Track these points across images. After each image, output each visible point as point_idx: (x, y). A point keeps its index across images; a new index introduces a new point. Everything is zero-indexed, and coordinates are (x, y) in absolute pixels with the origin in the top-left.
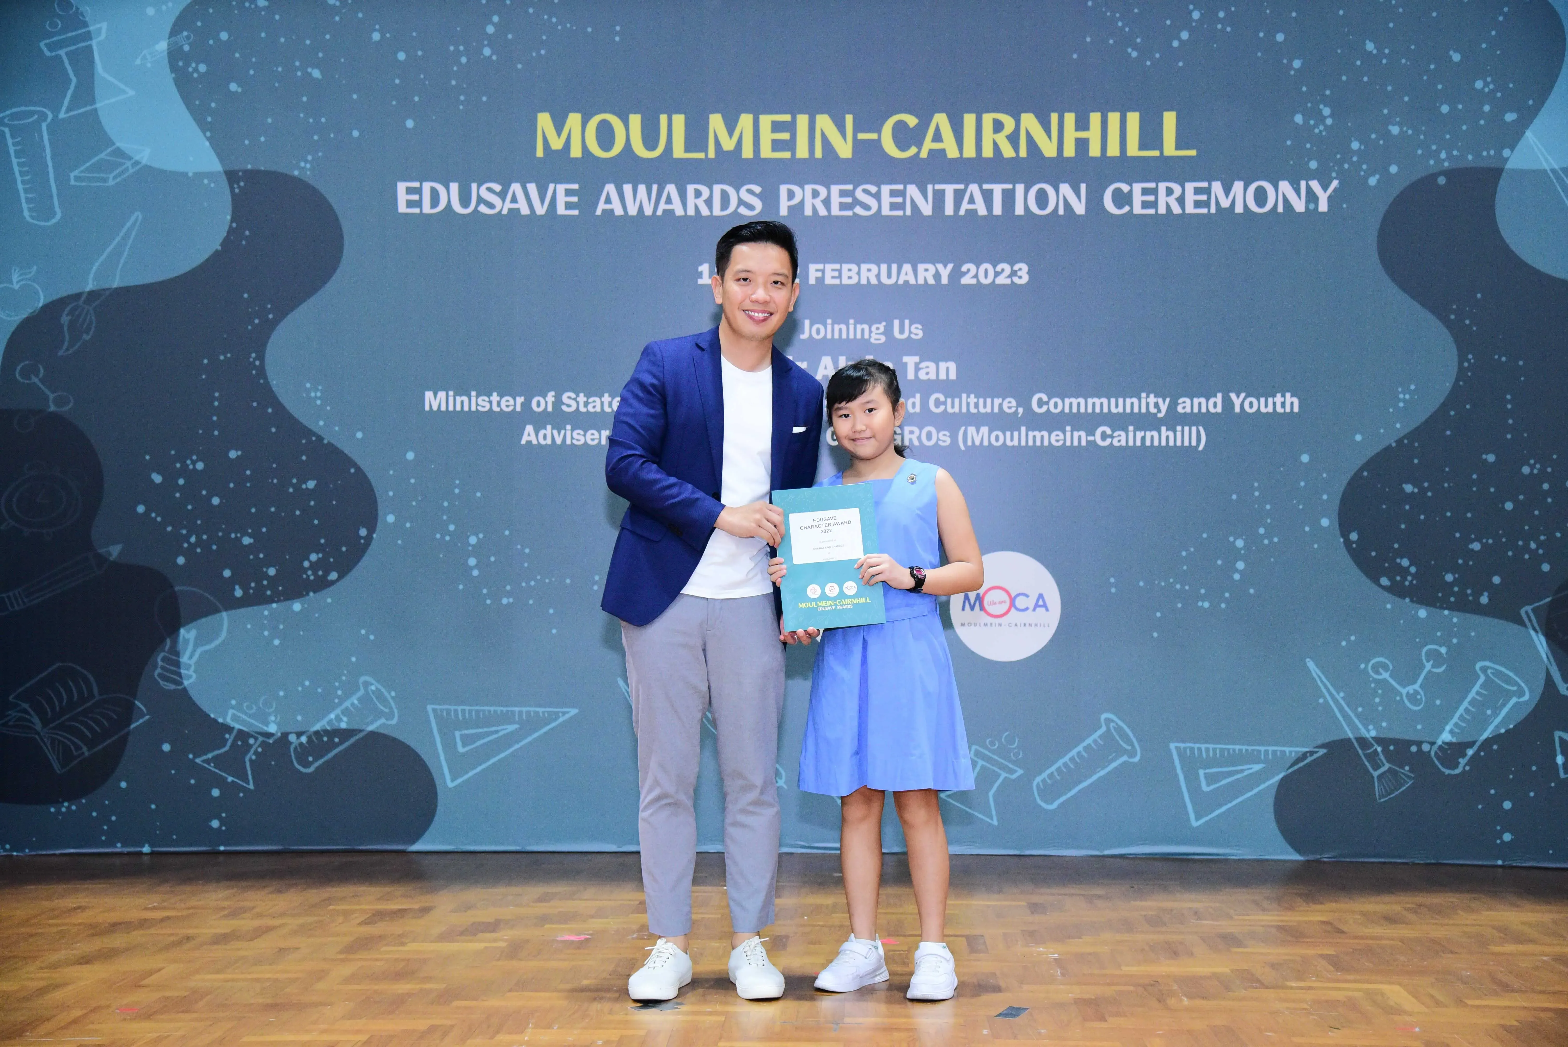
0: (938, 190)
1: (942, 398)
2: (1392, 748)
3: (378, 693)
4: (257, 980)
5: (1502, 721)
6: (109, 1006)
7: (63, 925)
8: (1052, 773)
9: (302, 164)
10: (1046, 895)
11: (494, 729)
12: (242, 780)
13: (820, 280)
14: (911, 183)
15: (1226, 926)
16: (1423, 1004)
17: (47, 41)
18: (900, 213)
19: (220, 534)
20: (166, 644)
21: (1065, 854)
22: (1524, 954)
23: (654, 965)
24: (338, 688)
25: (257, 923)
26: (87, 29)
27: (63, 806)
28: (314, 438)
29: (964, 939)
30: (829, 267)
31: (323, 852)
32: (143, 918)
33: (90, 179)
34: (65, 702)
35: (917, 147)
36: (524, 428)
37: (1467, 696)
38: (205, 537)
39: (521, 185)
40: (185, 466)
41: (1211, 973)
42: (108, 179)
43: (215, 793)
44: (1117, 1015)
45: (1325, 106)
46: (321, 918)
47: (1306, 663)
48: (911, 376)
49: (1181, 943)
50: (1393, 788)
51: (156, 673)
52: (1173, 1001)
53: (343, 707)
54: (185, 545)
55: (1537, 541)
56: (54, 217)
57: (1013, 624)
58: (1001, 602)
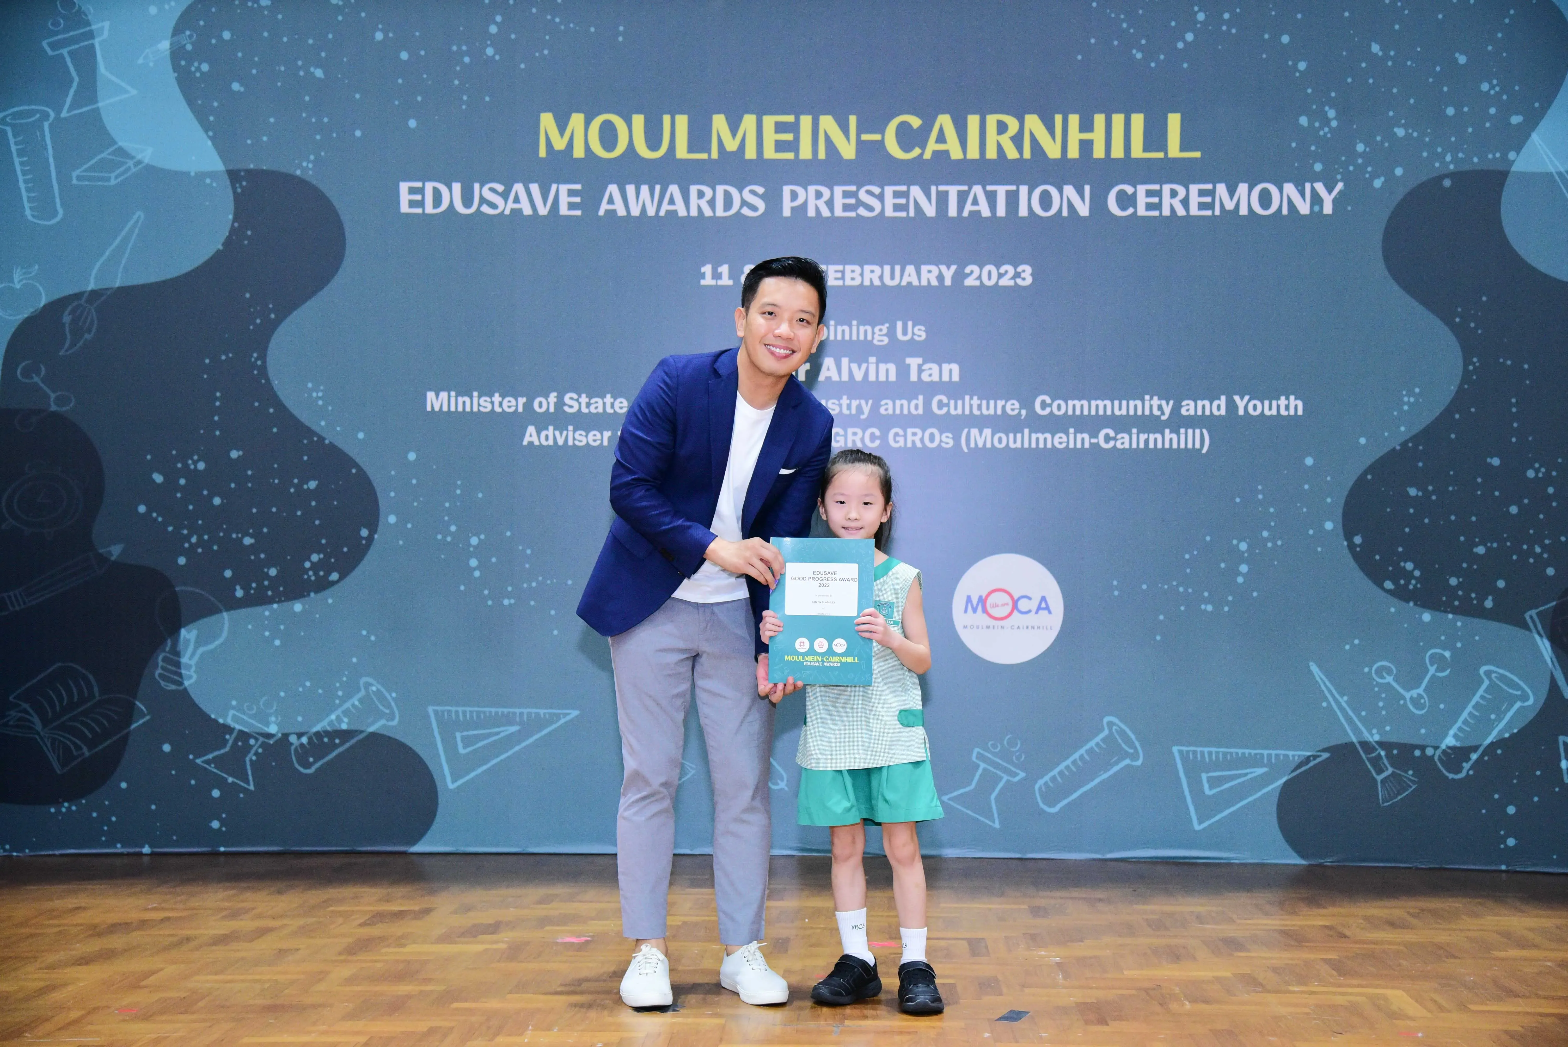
0: (942, 192)
1: (945, 400)
2: (1395, 752)
3: (378, 693)
4: (257, 981)
5: (1506, 726)
6: (108, 1007)
7: (64, 925)
8: (1055, 776)
9: (305, 164)
10: (1048, 898)
11: (495, 730)
12: (242, 781)
14: (914, 184)
15: (1228, 930)
16: (1426, 1009)
17: (49, 40)
18: (904, 214)
19: (221, 534)
20: (166, 645)
21: (1069, 858)
22: (1528, 959)
23: (646, 971)
24: (340, 688)
25: (257, 924)
26: (90, 28)
27: (63, 806)
28: (315, 438)
29: (965, 942)
30: (832, 268)
31: (323, 853)
32: (144, 918)
33: (91, 179)
34: (65, 702)
35: (920, 148)
36: (526, 429)
37: (1471, 700)
38: (206, 537)
39: (524, 185)
40: (186, 466)
41: (1214, 977)
42: (110, 178)
43: (216, 793)
44: (1119, 1018)
45: (1331, 108)
46: (321, 919)
47: (1309, 667)
48: (914, 377)
49: (1184, 947)
50: (1396, 792)
51: (157, 673)
52: (1175, 1005)
53: (344, 707)
54: (186, 545)
55: (1542, 545)
56: (56, 216)
57: (1016, 627)
58: (1004, 605)
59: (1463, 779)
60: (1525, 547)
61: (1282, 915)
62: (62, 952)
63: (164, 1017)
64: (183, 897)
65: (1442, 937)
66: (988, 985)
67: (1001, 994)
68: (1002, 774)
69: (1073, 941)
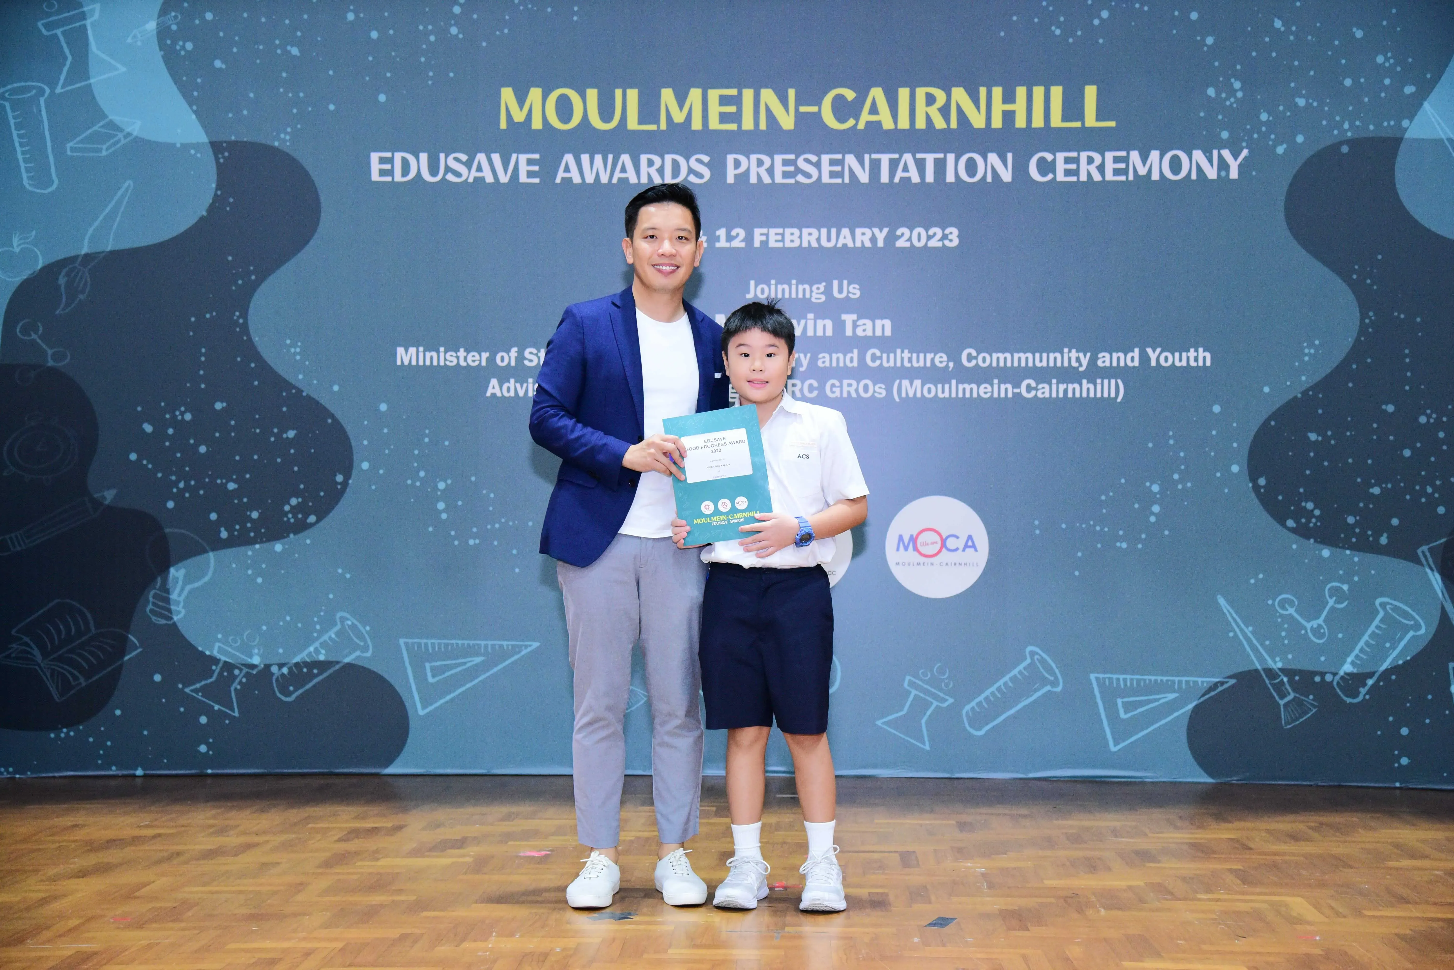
0: (875, 159)
1: (878, 353)
2: (1297, 678)
3: (353, 627)
4: (240, 892)
5: (1400, 653)
6: (102, 916)
7: (63, 841)
8: (981, 701)
9: (282, 136)
10: (974, 815)
11: (461, 661)
12: (227, 708)
13: (765, 244)
14: (849, 153)
15: (1142, 844)
16: (1323, 914)
17: (44, 21)
18: (839, 181)
19: (207, 480)
20: (157, 582)
21: (994, 777)
22: (1419, 869)
23: (590, 876)
24: (318, 622)
25: (242, 839)
26: (80, 10)
27: (62, 732)
28: (294, 391)
29: (897, 855)
30: (773, 231)
31: (301, 775)
32: (137, 835)
33: (84, 150)
34: (63, 637)
35: (855, 119)
36: (489, 382)
37: (1367, 630)
38: (193, 483)
39: (486, 155)
40: (174, 417)
41: (1127, 886)
42: (102, 149)
43: (203, 720)
44: (1039, 924)
45: (1236, 79)
46: (301, 835)
47: (1217, 600)
48: (849, 332)
49: (1100, 859)
50: (1298, 715)
51: (148, 609)
52: (1091, 912)
53: (322, 640)
54: (175, 490)
55: (1433, 486)
56: (51, 185)
57: (944, 564)
58: (933, 543)
59: (1359, 703)
60: (1418, 487)
61: (1191, 829)
62: (62, 866)
63: (155, 925)
64: (173, 815)
65: (1338, 848)
66: (918, 894)
67: (930, 902)
68: (931, 700)
69: (997, 854)
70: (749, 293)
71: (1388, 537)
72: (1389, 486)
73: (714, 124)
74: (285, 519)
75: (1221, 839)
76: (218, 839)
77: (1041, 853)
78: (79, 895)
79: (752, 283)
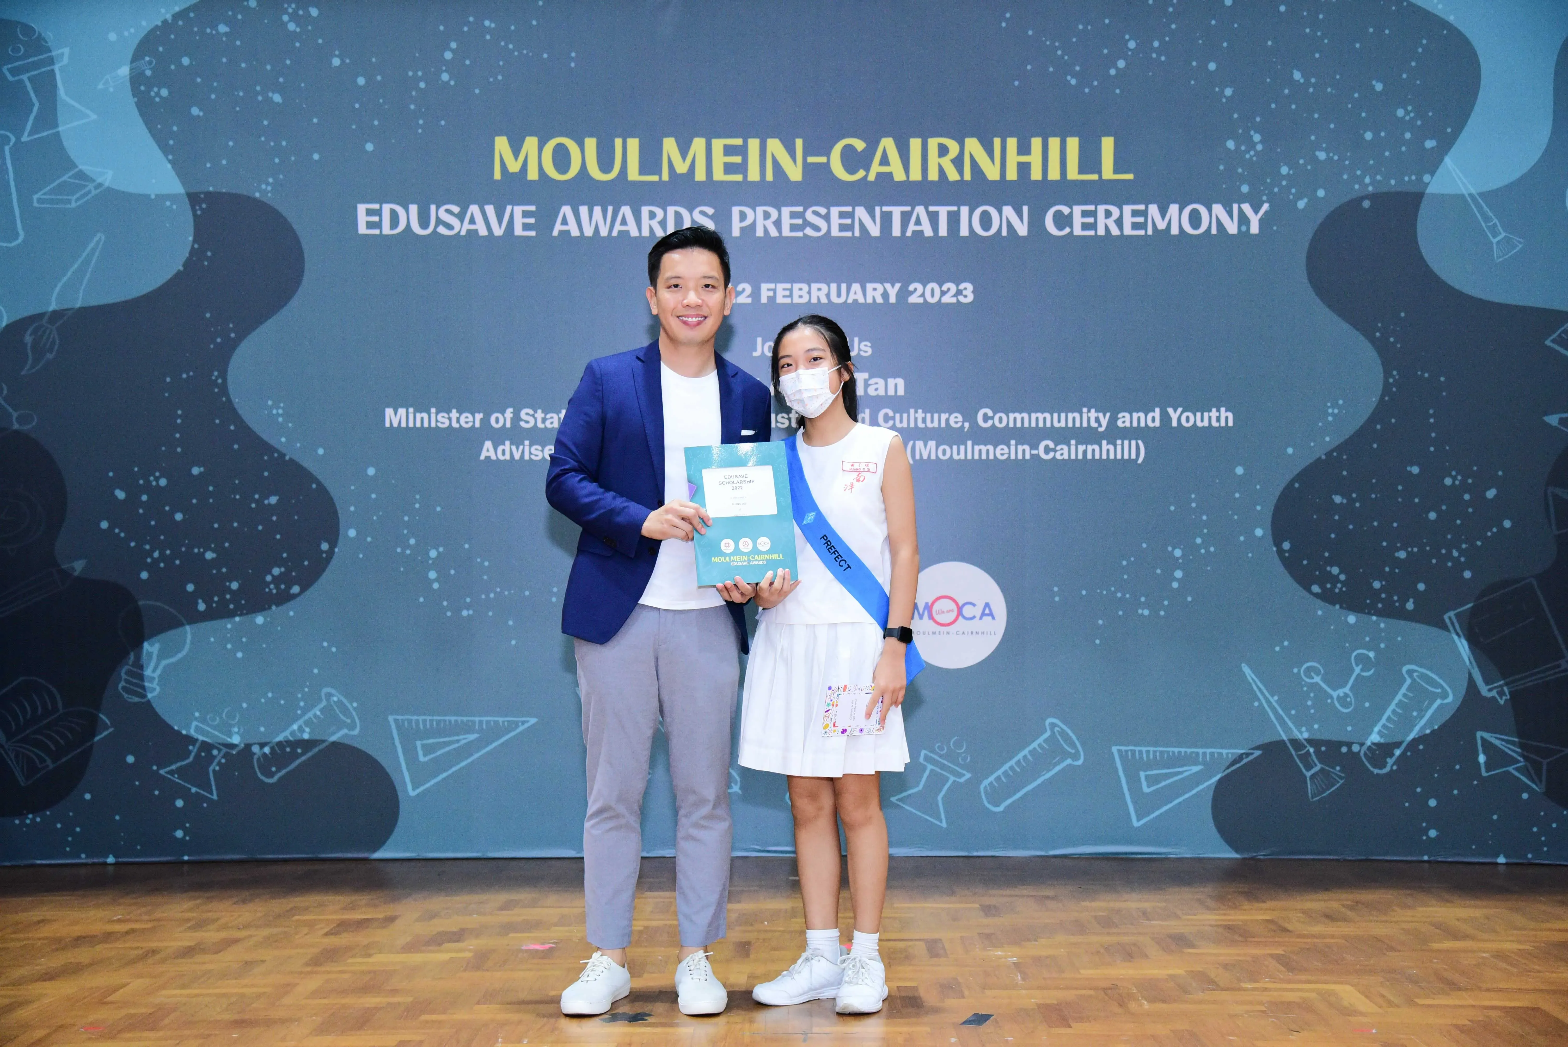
0: (886, 212)
1: (891, 414)
2: (1323, 749)
3: (339, 703)
4: (224, 995)
5: (1427, 722)
6: (73, 1025)
7: (28, 939)
8: (999, 776)
9: (264, 186)
10: (998, 897)
11: (456, 738)
12: (208, 792)
13: (772, 299)
14: (859, 205)
15: (1175, 926)
16: (1376, 1004)
17: (10, 66)
18: (849, 234)
19: (183, 549)
20: (129, 659)
21: (1001, 855)
22: (1464, 951)
23: (589, 979)
24: (302, 699)
25: (224, 934)
26: (49, 54)
27: (28, 818)
28: (276, 455)
29: (921, 943)
30: (780, 287)
31: (285, 861)
32: (108, 930)
33: (51, 201)
34: (29, 716)
35: (865, 170)
36: (484, 444)
37: (1393, 699)
38: (168, 552)
39: (479, 207)
40: (148, 482)
41: (1168, 975)
42: (71, 200)
43: (179, 803)
44: (1081, 1019)
45: (1256, 132)
46: (286, 929)
47: (1241, 668)
49: (1134, 945)
50: (1324, 787)
51: (120, 686)
52: (1134, 1005)
53: (306, 717)
54: (149, 560)
55: (1459, 549)
56: (17, 239)
57: (961, 633)
58: (949, 611)
59: (1387, 774)
60: (1444, 551)
61: (1223, 910)
62: (27, 967)
63: (129, 1035)
64: (149, 908)
65: (1379, 929)
66: (949, 988)
67: (963, 997)
68: (948, 775)
69: (1028, 940)
70: (755, 350)
71: (1414, 603)
72: (1415, 550)
73: (719, 175)
74: (267, 590)
75: (1257, 920)
76: (197, 934)
77: (1073, 939)
78: (47, 1001)
79: (759, 340)
